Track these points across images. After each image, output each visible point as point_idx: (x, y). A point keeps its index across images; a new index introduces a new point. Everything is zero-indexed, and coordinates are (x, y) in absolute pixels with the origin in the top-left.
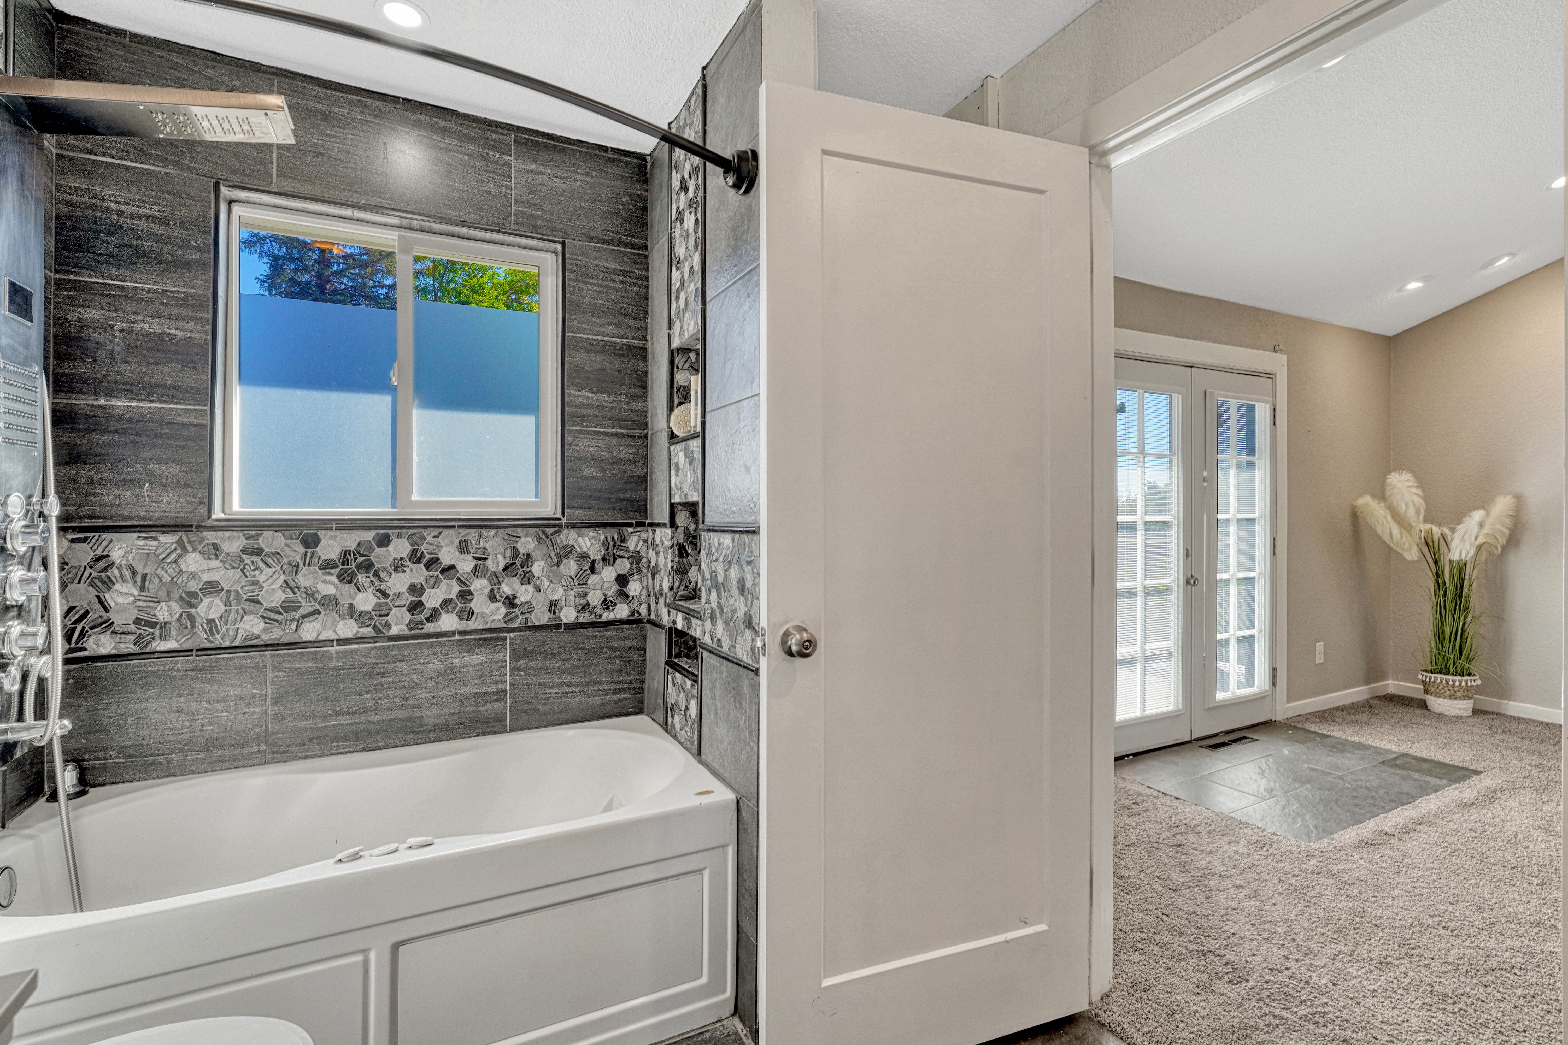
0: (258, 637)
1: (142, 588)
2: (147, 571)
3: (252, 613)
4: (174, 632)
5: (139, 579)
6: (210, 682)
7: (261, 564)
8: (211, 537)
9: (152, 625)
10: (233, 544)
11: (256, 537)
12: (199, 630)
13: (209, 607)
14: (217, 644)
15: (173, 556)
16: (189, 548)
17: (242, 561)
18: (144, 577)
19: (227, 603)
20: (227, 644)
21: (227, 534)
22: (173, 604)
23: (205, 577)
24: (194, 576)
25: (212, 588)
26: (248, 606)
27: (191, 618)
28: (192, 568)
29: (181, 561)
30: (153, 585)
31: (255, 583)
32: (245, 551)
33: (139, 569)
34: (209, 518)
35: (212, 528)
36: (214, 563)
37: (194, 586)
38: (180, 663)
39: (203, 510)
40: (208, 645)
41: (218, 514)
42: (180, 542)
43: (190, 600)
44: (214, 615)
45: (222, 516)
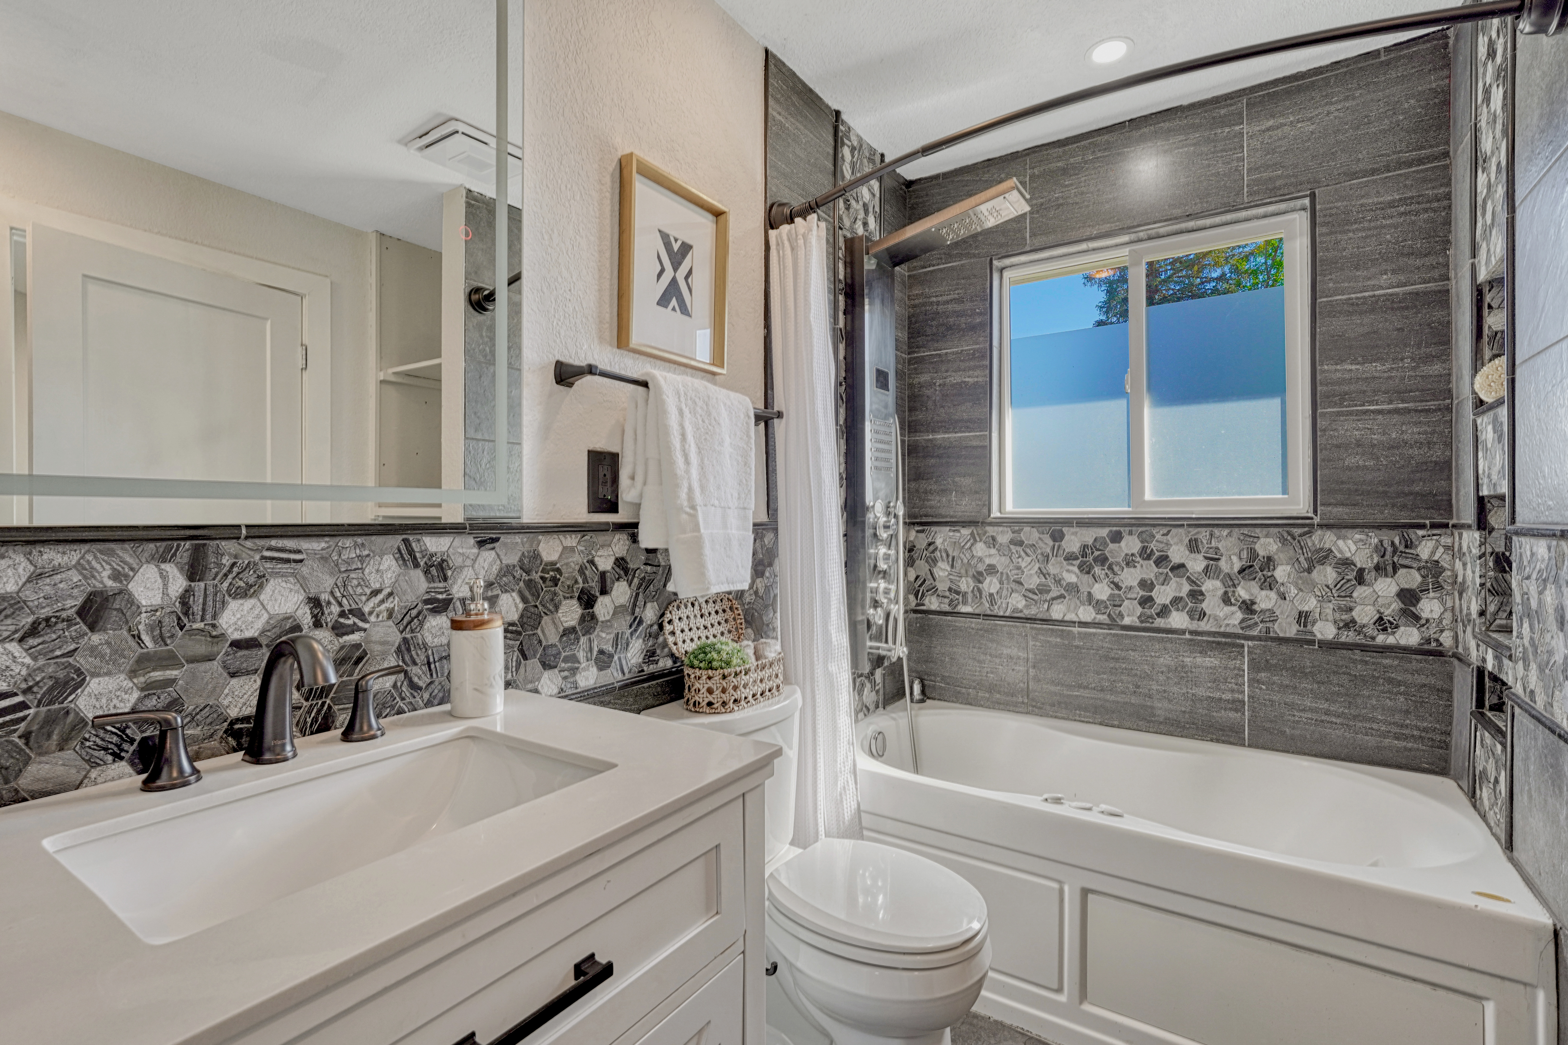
0: (1021, 611)
1: (952, 566)
2: (955, 554)
3: (1017, 591)
4: (970, 600)
5: (950, 559)
6: (992, 641)
7: (1022, 554)
8: (991, 530)
9: (958, 593)
10: (1004, 537)
11: (1019, 532)
12: (984, 600)
13: (990, 584)
14: (995, 613)
15: (969, 544)
16: (978, 539)
17: (1010, 550)
18: (953, 558)
19: (1001, 583)
20: (1001, 614)
21: (1001, 529)
22: (969, 580)
23: (988, 561)
24: (981, 560)
25: (992, 569)
26: (1014, 586)
27: (980, 591)
28: (980, 554)
29: (973, 548)
30: (958, 564)
31: (1019, 568)
32: (1012, 542)
33: (950, 553)
34: (989, 516)
35: (991, 524)
36: (993, 551)
37: (981, 568)
38: (974, 623)
39: (985, 511)
40: (989, 612)
41: (995, 513)
42: (972, 534)
43: (978, 578)
44: (993, 590)
45: (998, 515)
